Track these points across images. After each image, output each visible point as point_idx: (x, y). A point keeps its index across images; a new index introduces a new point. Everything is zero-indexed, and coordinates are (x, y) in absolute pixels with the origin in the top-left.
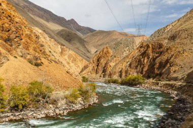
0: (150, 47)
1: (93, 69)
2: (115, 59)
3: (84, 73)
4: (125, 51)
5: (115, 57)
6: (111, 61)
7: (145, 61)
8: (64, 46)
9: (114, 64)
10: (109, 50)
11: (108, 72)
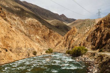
0: (102, 23)
1: (63, 43)
2: (78, 35)
3: (57, 46)
4: (87, 29)
5: (78, 33)
6: (75, 37)
7: (98, 35)
8: (51, 29)
9: (77, 39)
10: (75, 29)
11: (71, 45)
